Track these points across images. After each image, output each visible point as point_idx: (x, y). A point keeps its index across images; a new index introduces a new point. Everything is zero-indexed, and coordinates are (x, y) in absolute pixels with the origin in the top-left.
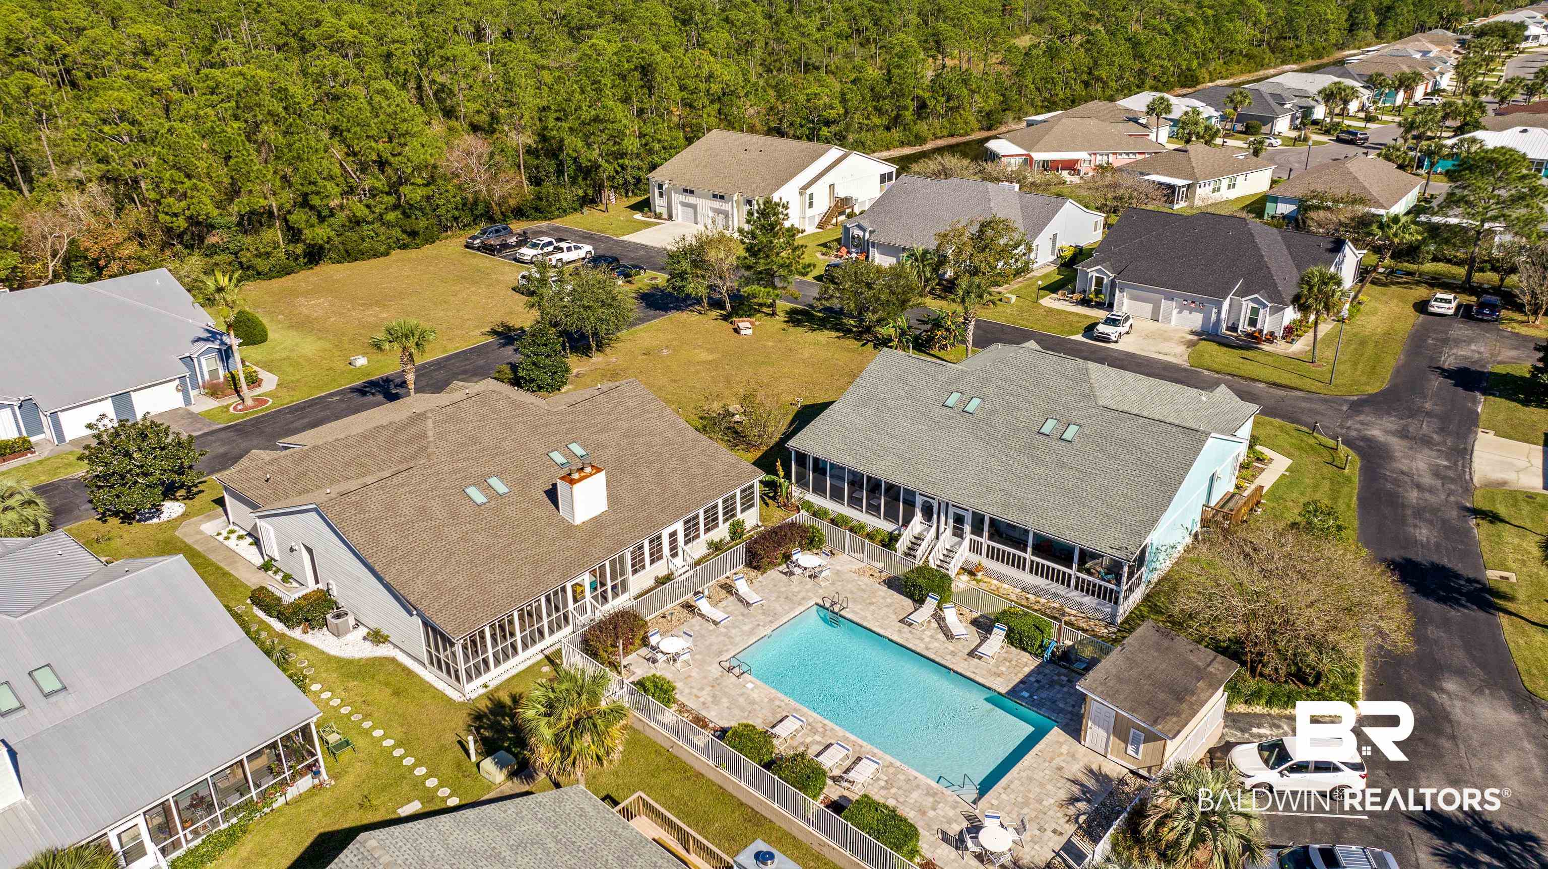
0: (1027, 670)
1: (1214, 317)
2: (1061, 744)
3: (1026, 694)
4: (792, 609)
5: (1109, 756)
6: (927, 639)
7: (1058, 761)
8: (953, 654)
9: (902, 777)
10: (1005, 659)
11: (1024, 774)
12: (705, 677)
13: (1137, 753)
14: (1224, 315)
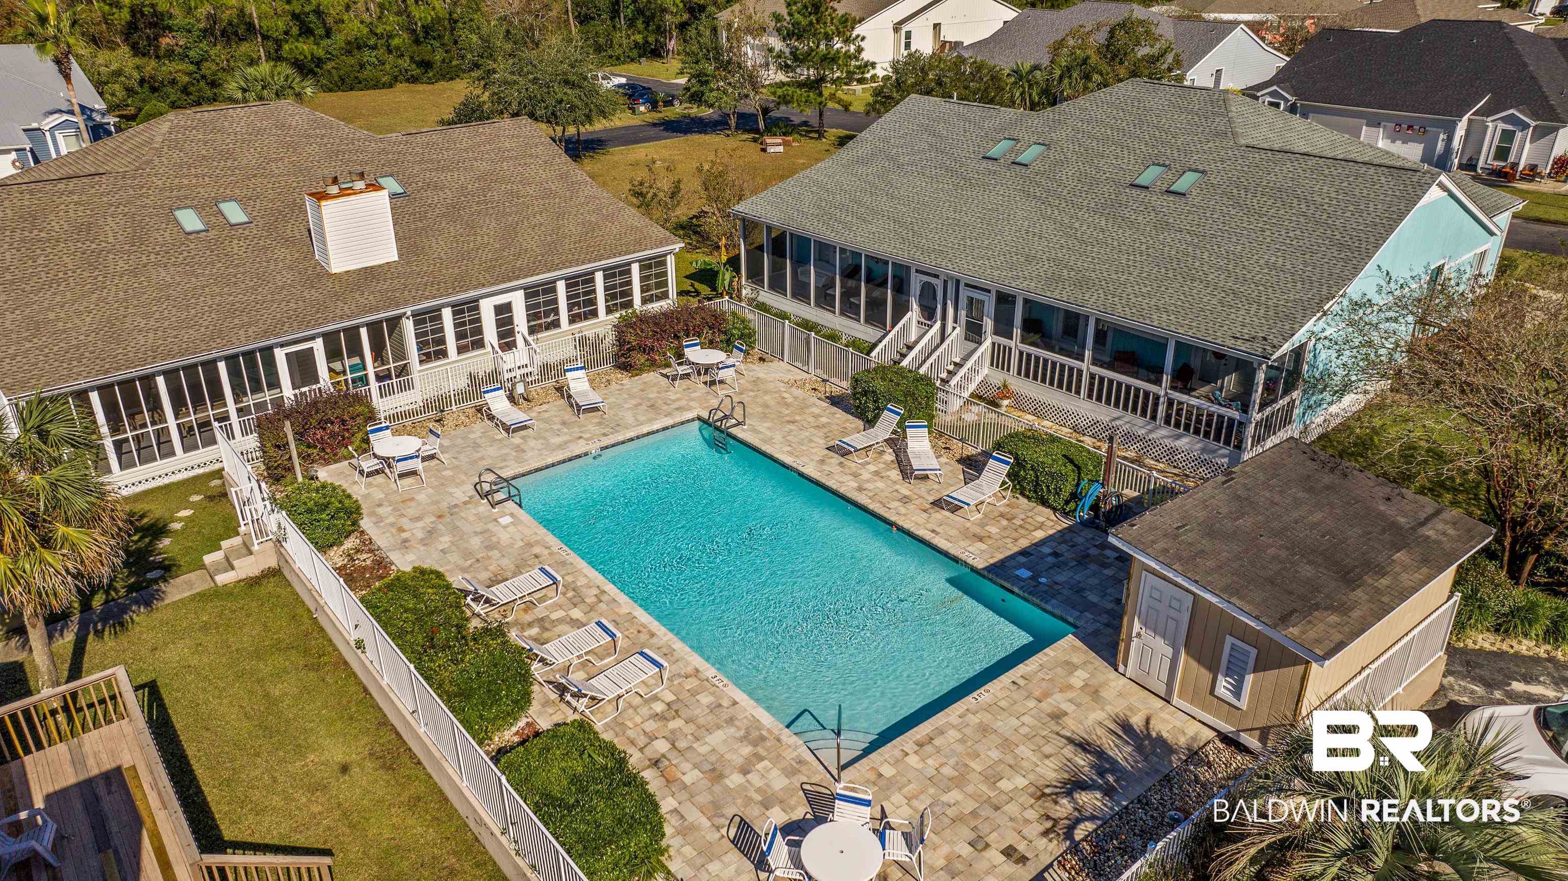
0: (1040, 535)
1: (1440, 146)
2: (1071, 667)
3: (1025, 573)
4: (650, 421)
5: (1175, 700)
6: (866, 476)
7: (1059, 701)
8: (905, 500)
9: (705, 699)
10: (1002, 515)
11: (974, 720)
12: (437, 502)
13: (1237, 693)
14: (1456, 143)
